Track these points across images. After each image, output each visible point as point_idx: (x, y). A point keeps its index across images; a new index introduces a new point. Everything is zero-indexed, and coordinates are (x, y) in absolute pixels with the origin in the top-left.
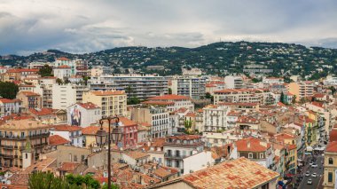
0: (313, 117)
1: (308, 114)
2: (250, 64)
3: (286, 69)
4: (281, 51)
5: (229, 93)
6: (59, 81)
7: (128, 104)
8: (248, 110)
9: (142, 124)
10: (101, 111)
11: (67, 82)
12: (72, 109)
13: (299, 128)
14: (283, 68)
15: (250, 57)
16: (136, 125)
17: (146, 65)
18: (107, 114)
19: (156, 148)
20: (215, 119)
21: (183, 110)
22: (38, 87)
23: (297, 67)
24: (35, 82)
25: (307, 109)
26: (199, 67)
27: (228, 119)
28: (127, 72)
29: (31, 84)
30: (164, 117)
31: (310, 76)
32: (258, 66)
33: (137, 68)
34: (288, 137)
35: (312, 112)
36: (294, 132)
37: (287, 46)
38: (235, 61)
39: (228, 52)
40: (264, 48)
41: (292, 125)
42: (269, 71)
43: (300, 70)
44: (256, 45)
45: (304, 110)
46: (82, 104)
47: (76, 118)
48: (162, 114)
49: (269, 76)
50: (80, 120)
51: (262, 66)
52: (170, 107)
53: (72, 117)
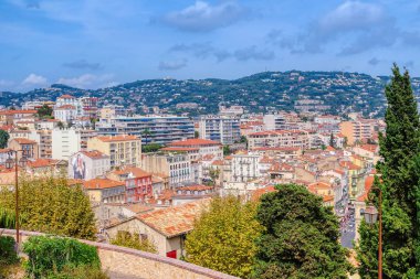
0: (358, 163)
1: (352, 159)
2: (302, 99)
3: (347, 104)
4: (341, 82)
5: (266, 136)
6: (60, 125)
7: (143, 151)
8: (287, 156)
9: (157, 175)
10: (109, 160)
11: (70, 125)
12: (75, 159)
13: (339, 176)
14: (343, 103)
15: (303, 90)
16: (150, 177)
17: (175, 102)
18: (117, 164)
19: (163, 201)
20: (245, 167)
21: (208, 157)
22: (34, 132)
23: (361, 102)
24: (31, 126)
25: (353, 153)
26: (240, 104)
27: (260, 167)
28: (152, 112)
29: (25, 129)
30: (184, 166)
31: (376, 113)
32: (312, 101)
33: (165, 106)
34: (324, 187)
35: (358, 157)
36: (332, 181)
37: (348, 75)
38: (284, 96)
39: (275, 84)
40: (319, 78)
41: (331, 173)
42: (325, 107)
43: (363, 106)
44: (310, 75)
45: (350, 154)
46: (86, 153)
47: (79, 169)
48: (181, 163)
49: (325, 114)
50: (84, 172)
51: (317, 102)
52: (193, 155)
53: (75, 168)
